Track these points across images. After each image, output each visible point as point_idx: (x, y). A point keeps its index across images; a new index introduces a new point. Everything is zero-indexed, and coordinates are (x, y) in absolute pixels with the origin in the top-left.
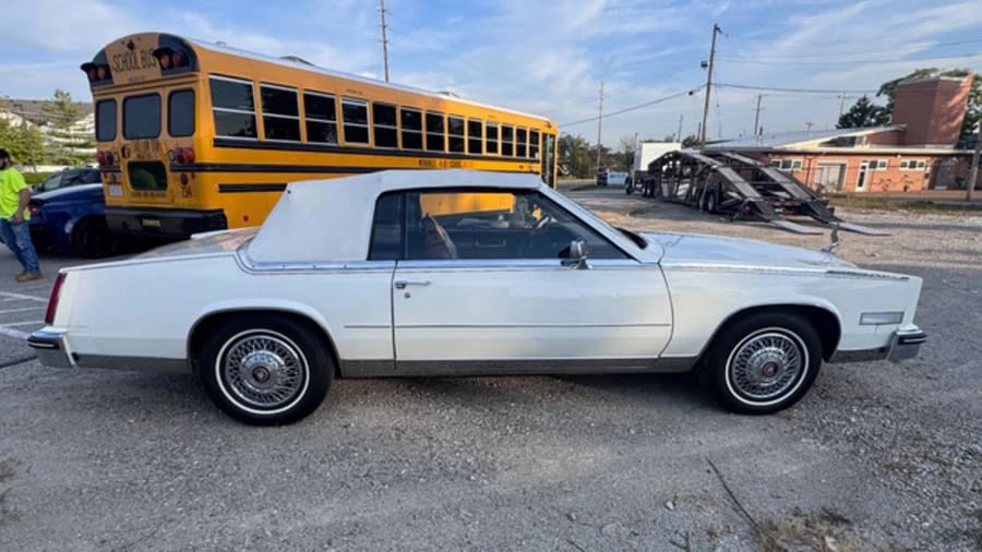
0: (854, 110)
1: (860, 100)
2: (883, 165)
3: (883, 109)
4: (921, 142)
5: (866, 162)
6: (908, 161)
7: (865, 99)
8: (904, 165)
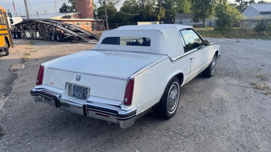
0: (63, 7)
1: (63, 4)
2: (81, 24)
3: (71, 7)
4: (86, 17)
5: (76, 23)
6: (86, 23)
7: (65, 4)
8: (85, 24)
